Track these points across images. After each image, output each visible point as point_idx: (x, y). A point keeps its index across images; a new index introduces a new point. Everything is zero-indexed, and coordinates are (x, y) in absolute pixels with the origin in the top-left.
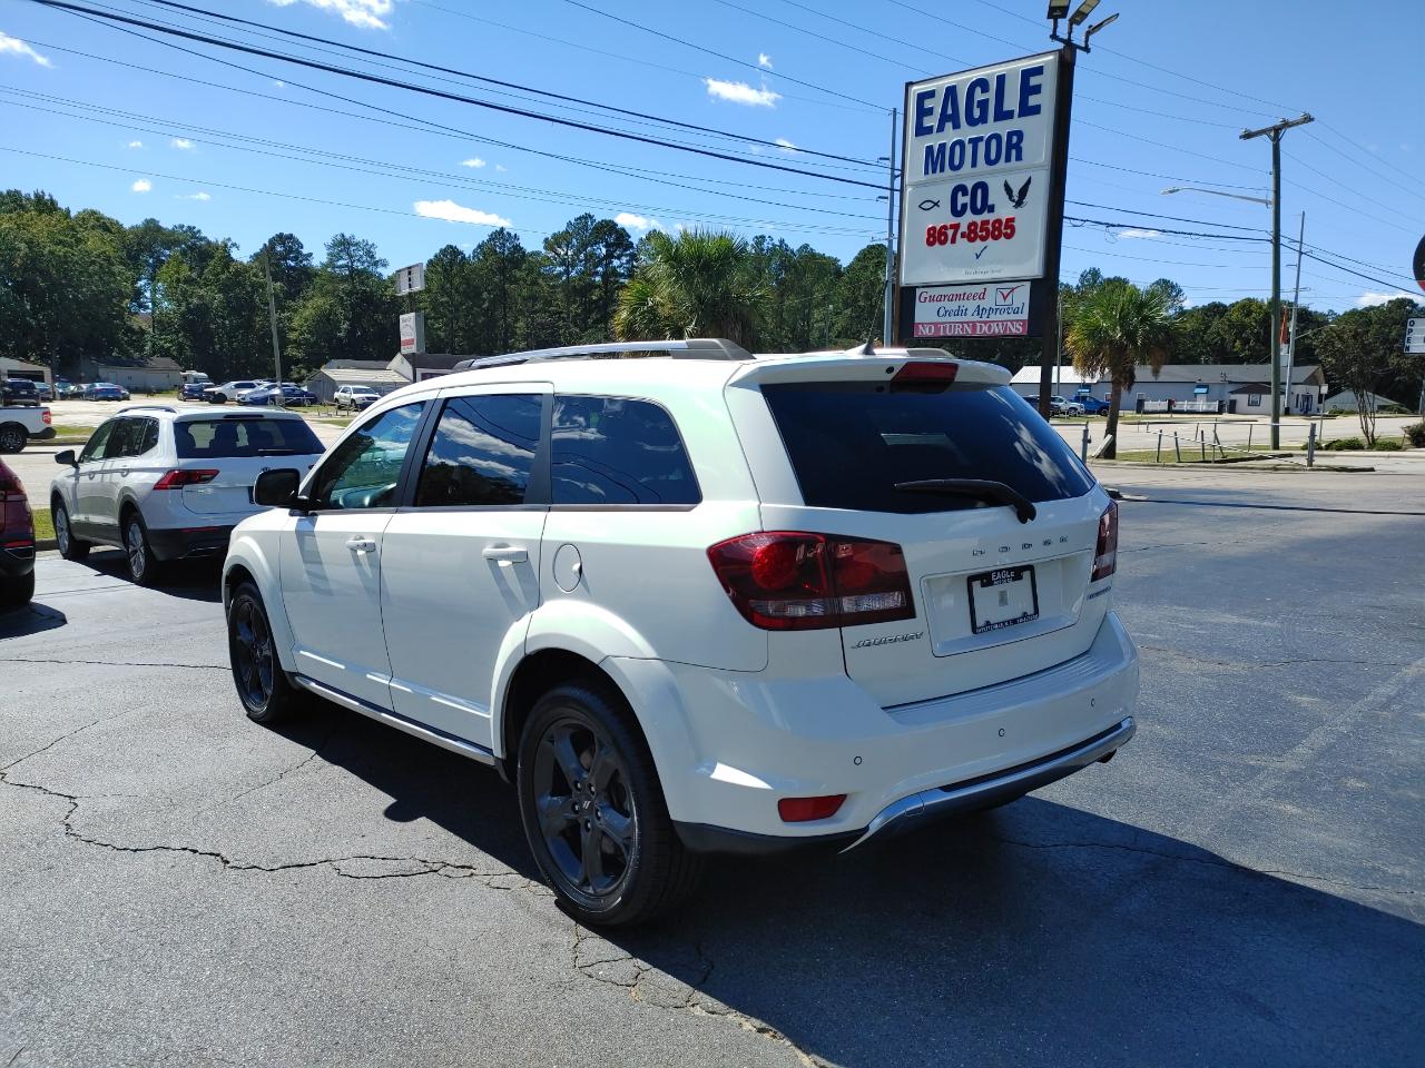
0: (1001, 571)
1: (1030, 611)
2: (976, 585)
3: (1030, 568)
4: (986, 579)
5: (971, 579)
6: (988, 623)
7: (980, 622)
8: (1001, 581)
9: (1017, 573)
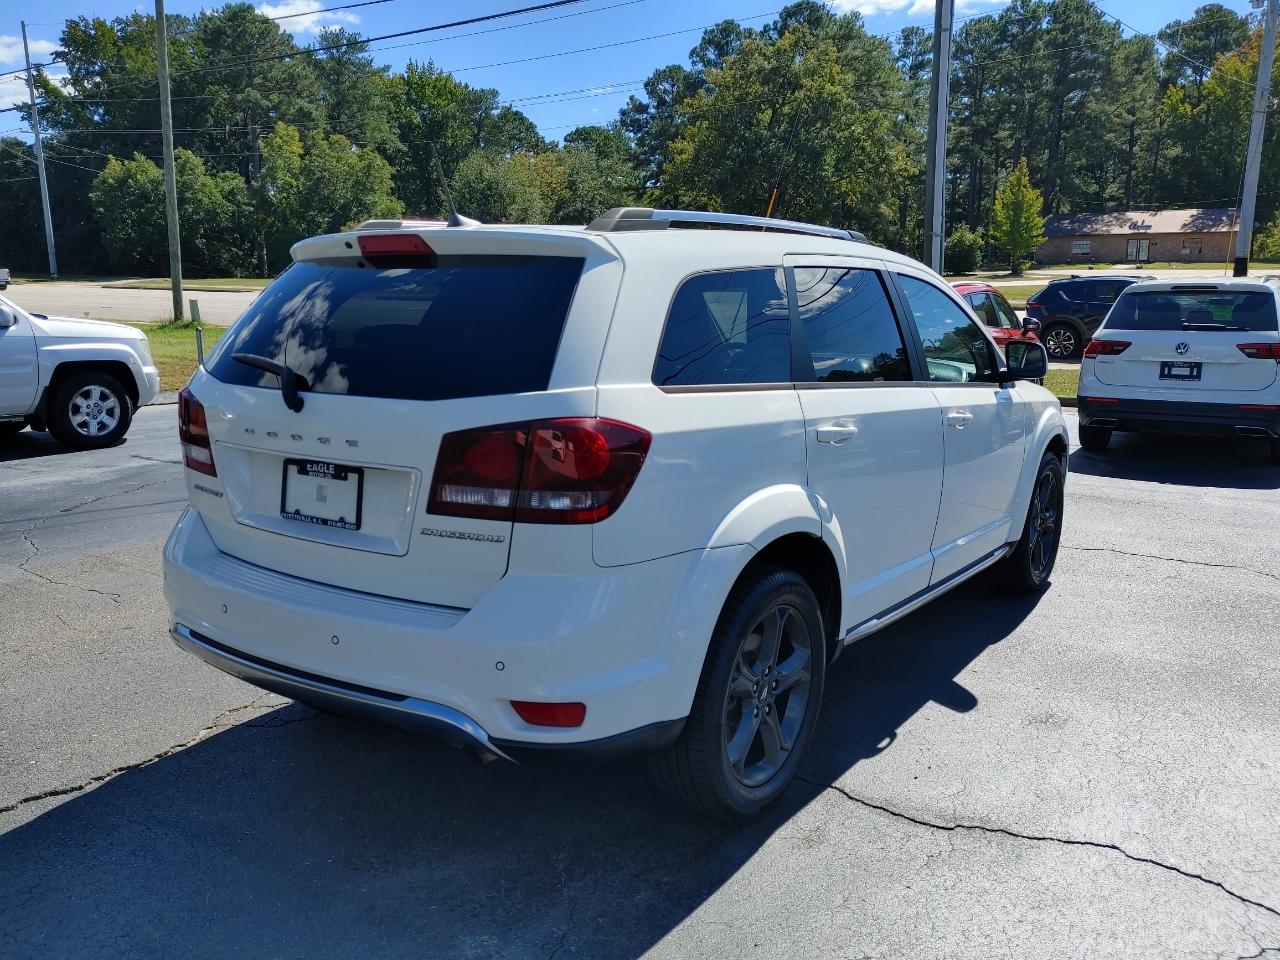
0: (318, 463)
1: (351, 518)
2: (293, 469)
3: (359, 471)
4: (303, 466)
5: (288, 462)
6: (297, 512)
7: (290, 508)
8: (317, 473)
9: (341, 472)
